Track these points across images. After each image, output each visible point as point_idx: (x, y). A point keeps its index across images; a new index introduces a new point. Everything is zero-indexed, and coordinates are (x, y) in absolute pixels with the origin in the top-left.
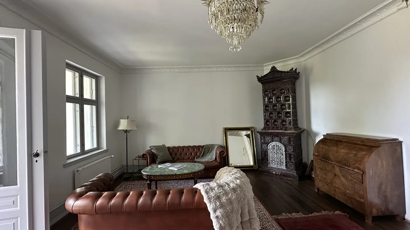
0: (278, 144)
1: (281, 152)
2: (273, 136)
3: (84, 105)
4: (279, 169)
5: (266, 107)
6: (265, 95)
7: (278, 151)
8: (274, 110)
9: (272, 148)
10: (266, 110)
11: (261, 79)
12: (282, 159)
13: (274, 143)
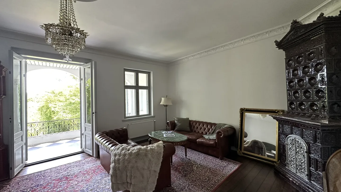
0: (298, 138)
1: (302, 152)
2: (292, 126)
3: (139, 90)
4: (298, 176)
5: (290, 83)
6: (288, 65)
7: (298, 150)
8: (301, 86)
9: (291, 143)
10: (290, 87)
11: (280, 45)
12: (303, 164)
13: (293, 136)
